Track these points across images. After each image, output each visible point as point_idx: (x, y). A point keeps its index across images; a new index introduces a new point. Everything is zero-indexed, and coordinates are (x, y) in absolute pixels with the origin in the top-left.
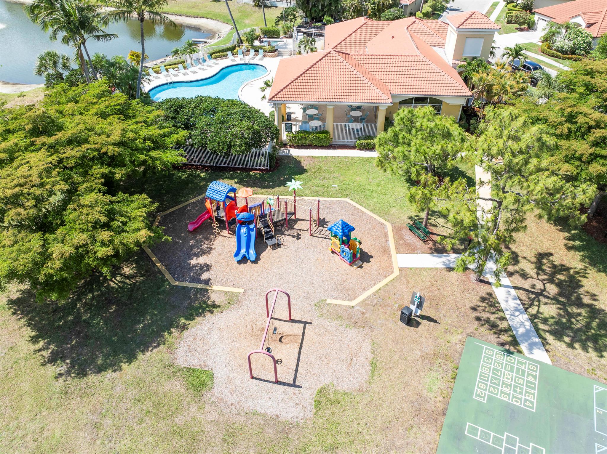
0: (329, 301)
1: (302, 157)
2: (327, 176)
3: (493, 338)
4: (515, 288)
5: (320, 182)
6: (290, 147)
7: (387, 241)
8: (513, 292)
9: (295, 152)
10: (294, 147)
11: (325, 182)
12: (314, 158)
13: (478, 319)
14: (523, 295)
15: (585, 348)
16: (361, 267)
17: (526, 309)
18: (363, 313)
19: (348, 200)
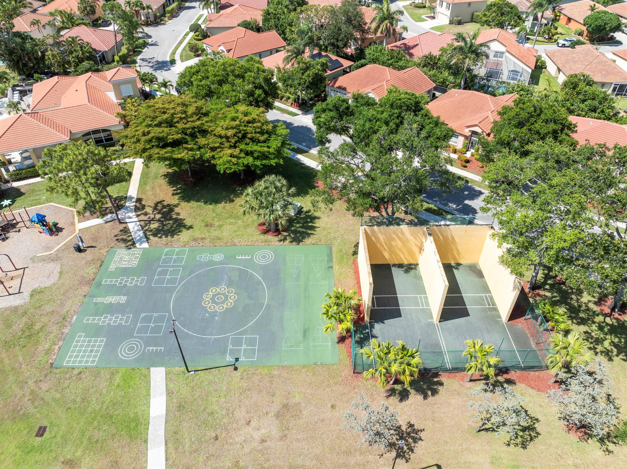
0: (38, 255)
1: (21, 186)
2: (38, 193)
3: (124, 245)
4: (139, 221)
5: (34, 198)
6: (12, 181)
7: (74, 218)
8: (138, 223)
9: (15, 184)
10: (15, 181)
11: (37, 197)
12: (29, 184)
13: (117, 240)
14: (143, 223)
15: (167, 237)
16: (57, 235)
17: (142, 229)
18: (57, 255)
19: (52, 204)
